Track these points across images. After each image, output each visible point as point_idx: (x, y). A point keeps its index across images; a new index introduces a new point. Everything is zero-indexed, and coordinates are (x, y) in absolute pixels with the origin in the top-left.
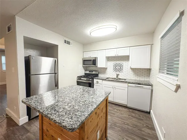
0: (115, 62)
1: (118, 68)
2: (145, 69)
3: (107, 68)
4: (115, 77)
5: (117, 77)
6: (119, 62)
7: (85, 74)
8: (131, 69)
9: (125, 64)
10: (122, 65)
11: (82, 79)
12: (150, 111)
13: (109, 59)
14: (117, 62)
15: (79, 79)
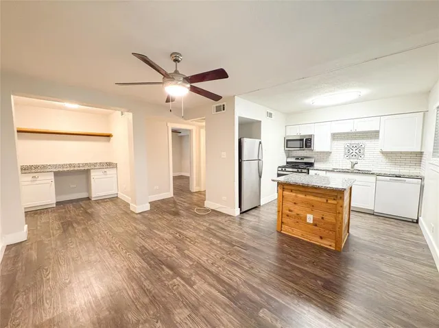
0: (348, 142)
1: (354, 151)
2: (411, 153)
3: (330, 153)
4: (349, 167)
5: (352, 167)
6: (357, 142)
7: (287, 163)
8: (383, 153)
9: (368, 144)
10: (363, 146)
11: (287, 169)
12: (418, 218)
13: (336, 137)
14: (353, 142)
15: (282, 170)
